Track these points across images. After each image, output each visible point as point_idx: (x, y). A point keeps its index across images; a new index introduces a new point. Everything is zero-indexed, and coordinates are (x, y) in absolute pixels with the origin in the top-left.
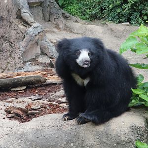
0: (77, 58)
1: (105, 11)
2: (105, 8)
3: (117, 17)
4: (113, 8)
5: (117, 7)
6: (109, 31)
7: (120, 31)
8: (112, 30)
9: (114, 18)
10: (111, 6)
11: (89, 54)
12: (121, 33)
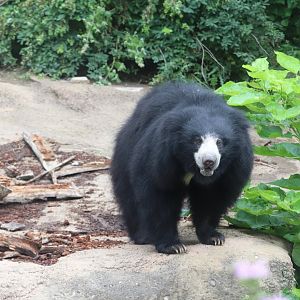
0: (197, 151)
1: (26, 49)
2: (25, 42)
3: (56, 64)
4: (45, 42)
5: (56, 40)
6: (51, 97)
7: (77, 96)
8: (56, 94)
9: (48, 67)
10: (40, 39)
11: (218, 143)
12: (83, 101)
